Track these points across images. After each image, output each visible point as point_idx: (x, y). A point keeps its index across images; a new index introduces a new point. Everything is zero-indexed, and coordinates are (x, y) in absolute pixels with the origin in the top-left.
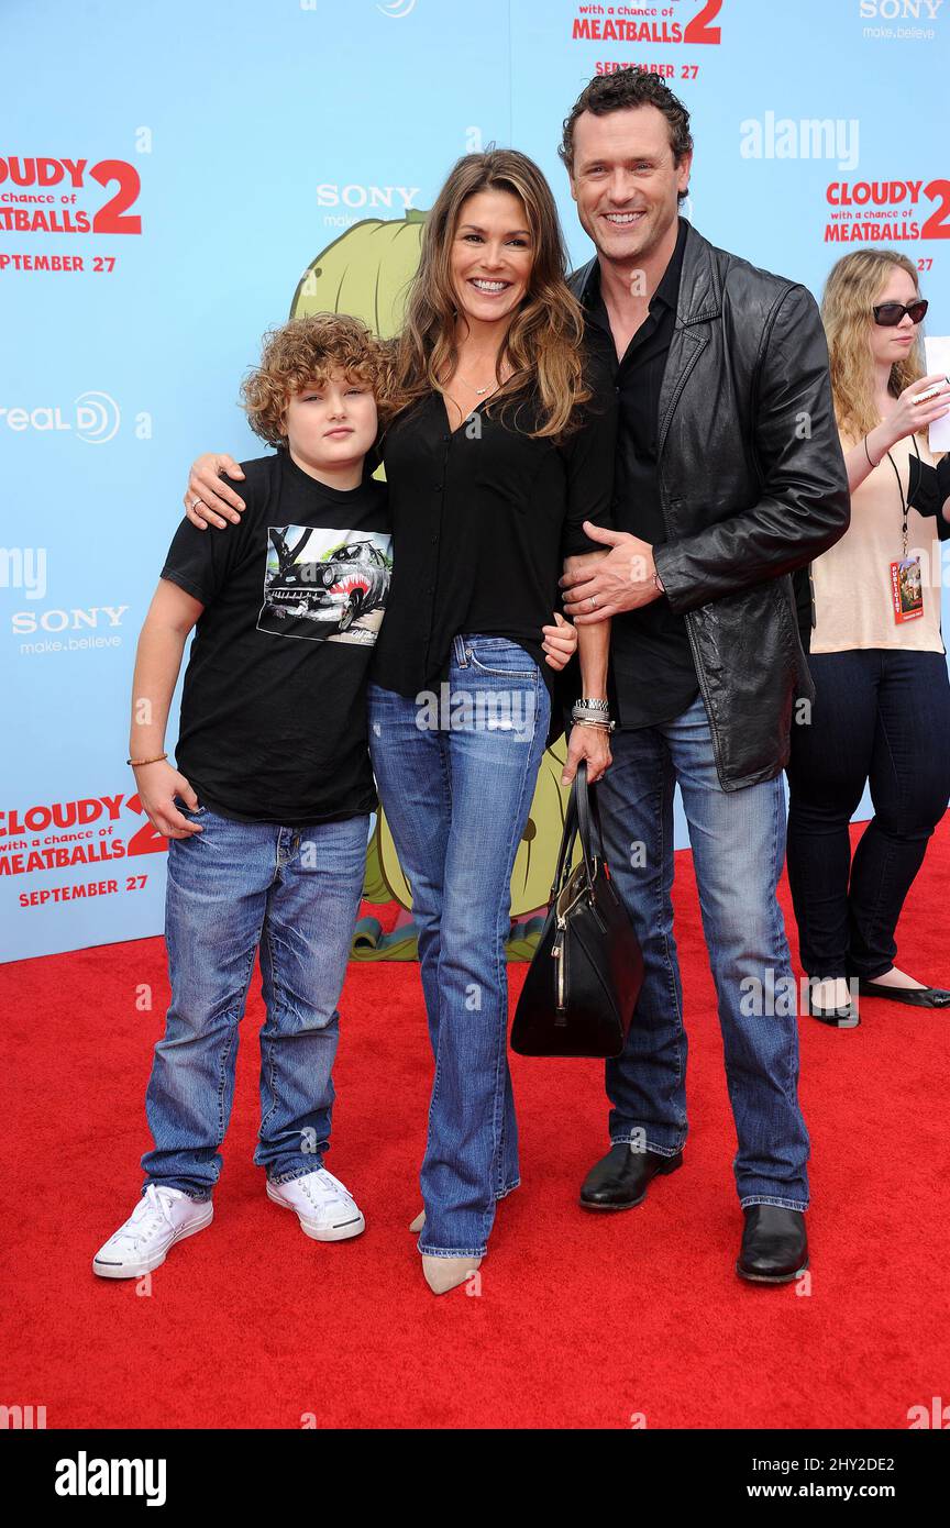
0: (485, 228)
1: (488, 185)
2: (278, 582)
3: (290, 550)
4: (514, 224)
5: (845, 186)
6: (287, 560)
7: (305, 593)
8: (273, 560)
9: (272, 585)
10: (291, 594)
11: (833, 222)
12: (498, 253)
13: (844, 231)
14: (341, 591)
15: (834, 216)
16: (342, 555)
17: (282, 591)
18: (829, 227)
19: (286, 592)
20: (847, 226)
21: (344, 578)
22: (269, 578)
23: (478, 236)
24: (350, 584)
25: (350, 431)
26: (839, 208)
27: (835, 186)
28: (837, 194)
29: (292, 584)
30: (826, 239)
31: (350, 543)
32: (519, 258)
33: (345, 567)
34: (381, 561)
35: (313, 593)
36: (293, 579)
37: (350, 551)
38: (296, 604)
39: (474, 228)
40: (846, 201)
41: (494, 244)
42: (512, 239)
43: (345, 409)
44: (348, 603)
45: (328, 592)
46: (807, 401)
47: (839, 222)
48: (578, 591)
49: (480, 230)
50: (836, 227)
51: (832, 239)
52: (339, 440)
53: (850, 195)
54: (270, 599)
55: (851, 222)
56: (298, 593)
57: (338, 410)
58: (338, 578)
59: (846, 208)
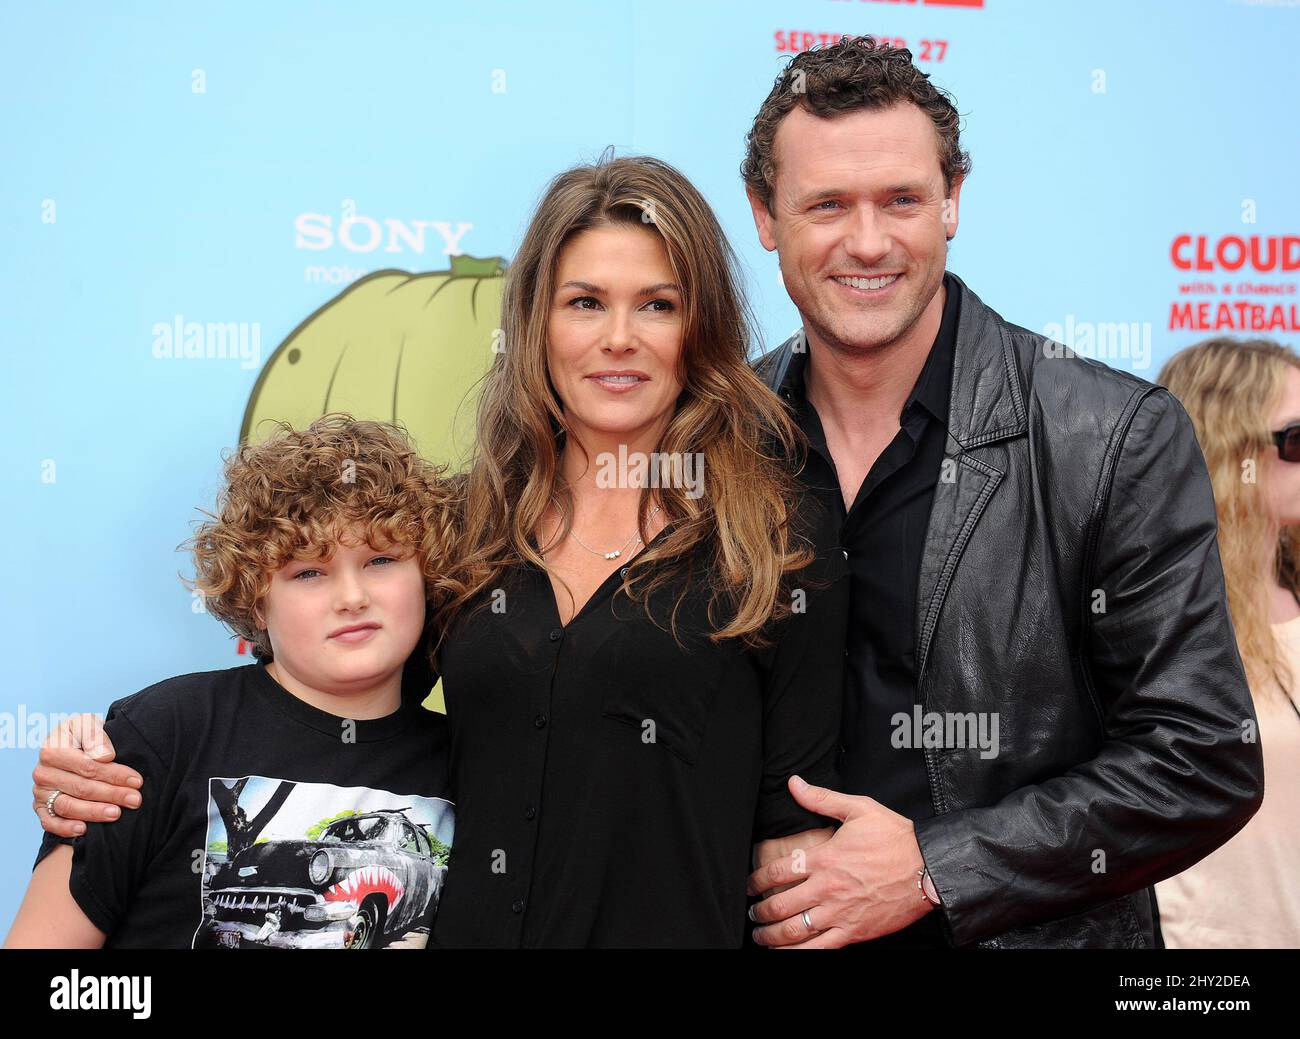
0: (602, 286)
1: (603, 216)
2: (226, 876)
3: (250, 818)
4: (652, 275)
5: (1202, 241)
6: (242, 836)
7: (274, 897)
8: (217, 837)
9: (217, 883)
10: (250, 898)
11: (1182, 300)
12: (628, 324)
13: (1202, 315)
14: (343, 897)
15: (1185, 289)
16: (346, 830)
17: (232, 895)
18: (1175, 308)
19: (239, 896)
20: (1207, 305)
21: (352, 875)
22: (208, 872)
23: (592, 299)
24: (362, 886)
25: (373, 627)
26: (1192, 276)
27: (1183, 240)
28: (1188, 252)
29: (250, 881)
30: (1172, 326)
31: (366, 810)
32: (662, 333)
33: (354, 854)
34: (423, 844)
35: (289, 898)
36: (252, 871)
37: (365, 825)
38: (258, 919)
39: (584, 286)
40: (1204, 265)
41: (621, 310)
42: (652, 301)
43: (365, 593)
44: (356, 920)
45: (320, 899)
46: (1181, 580)
47: (1195, 299)
48: (780, 902)
49: (595, 289)
50: (1188, 307)
51: (1182, 325)
52: (356, 644)
53: (1210, 254)
54: (212, 911)
55: (1215, 300)
56: (262, 897)
57: (352, 594)
58: (341, 873)
59: (1204, 277)
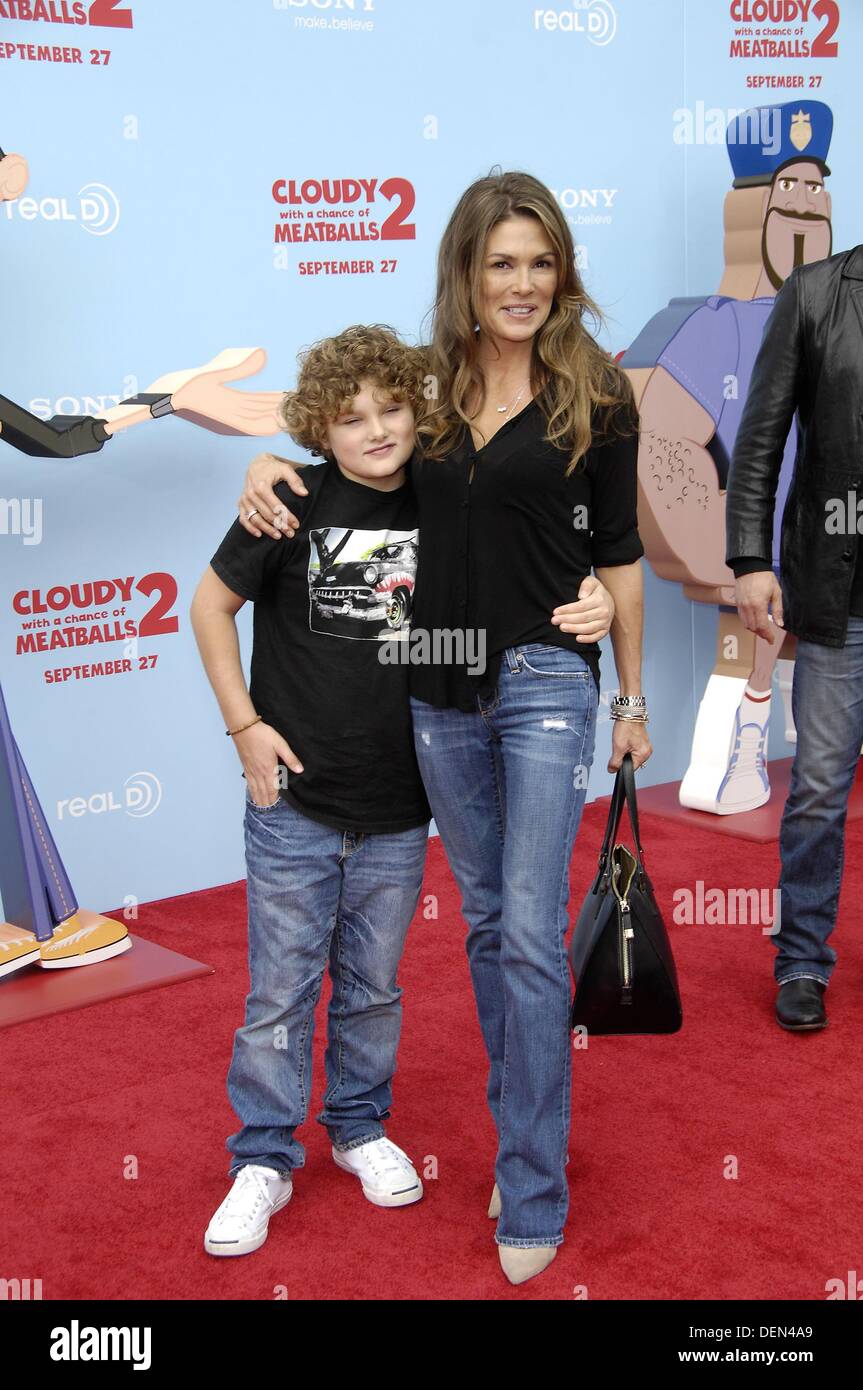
0: (514, 255)
1: (511, 213)
2: (320, 582)
3: (330, 551)
4: (539, 248)
6: (327, 560)
7: (347, 592)
8: (315, 563)
9: (315, 584)
10: (334, 593)
12: (529, 278)
14: (383, 590)
16: (382, 553)
17: (325, 591)
19: (328, 591)
21: (386, 577)
22: (312, 579)
23: (506, 263)
24: (392, 583)
25: (390, 446)
29: (332, 584)
31: (390, 542)
32: (545, 279)
33: (386, 566)
35: (355, 592)
36: (333, 578)
37: (391, 550)
38: (340, 603)
39: (503, 256)
41: (524, 269)
42: (539, 262)
43: (385, 429)
44: (391, 602)
45: (373, 591)
49: (510, 258)
52: (382, 457)
54: (315, 598)
56: (340, 592)
57: (379, 432)
58: (381, 577)
